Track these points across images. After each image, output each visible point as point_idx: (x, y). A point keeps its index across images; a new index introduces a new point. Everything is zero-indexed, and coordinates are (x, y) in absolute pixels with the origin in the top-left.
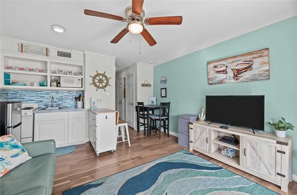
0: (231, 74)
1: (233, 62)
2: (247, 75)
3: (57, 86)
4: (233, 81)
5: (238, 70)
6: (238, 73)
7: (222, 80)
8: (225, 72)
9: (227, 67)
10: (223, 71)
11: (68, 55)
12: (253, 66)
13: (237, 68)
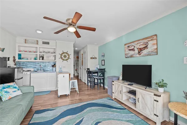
0: (137, 51)
1: (138, 44)
2: (145, 52)
3: (43, 60)
4: (138, 55)
5: (140, 49)
6: (140, 50)
7: (132, 55)
8: (133, 50)
9: (134, 47)
10: (133, 49)
11: (48, 43)
12: (148, 46)
13: (140, 47)
